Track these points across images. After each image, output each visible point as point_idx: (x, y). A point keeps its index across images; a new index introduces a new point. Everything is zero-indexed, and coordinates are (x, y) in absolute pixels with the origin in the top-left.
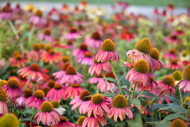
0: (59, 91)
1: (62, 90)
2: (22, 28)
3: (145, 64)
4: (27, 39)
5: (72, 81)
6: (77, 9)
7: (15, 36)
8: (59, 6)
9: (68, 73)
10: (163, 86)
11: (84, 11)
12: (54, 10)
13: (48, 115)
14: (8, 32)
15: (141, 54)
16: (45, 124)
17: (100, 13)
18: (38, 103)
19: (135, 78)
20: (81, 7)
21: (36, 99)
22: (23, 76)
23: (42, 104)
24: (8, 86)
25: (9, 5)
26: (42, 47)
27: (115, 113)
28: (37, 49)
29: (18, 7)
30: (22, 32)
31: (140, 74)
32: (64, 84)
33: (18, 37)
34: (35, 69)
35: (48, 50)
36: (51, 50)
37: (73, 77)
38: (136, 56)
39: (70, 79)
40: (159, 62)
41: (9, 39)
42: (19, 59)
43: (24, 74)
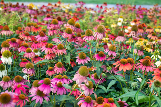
0: (37, 44)
1: (38, 44)
2: (24, 16)
3: (70, 29)
4: (25, 21)
5: (43, 40)
6: (56, 5)
7: (20, 19)
8: (46, 4)
9: (41, 36)
10: (80, 40)
11: (59, 6)
12: (44, 6)
13: (30, 54)
14: (17, 18)
15: (70, 25)
16: (28, 58)
17: (68, 8)
18: (25, 49)
19: (66, 36)
20: (58, 5)
21: (24, 47)
22: (21, 38)
23: (27, 49)
24: (11, 42)
25: (18, 4)
26: (32, 25)
27: (58, 52)
28: (29, 26)
29: (23, 5)
30: (23, 17)
31: (68, 34)
32: (39, 41)
33: (21, 20)
34: (27, 35)
35: (35, 26)
36: (36, 26)
37: (43, 38)
38: (68, 27)
39: (41, 38)
40: (80, 30)
41: (17, 21)
42: (21, 31)
43: (22, 37)
